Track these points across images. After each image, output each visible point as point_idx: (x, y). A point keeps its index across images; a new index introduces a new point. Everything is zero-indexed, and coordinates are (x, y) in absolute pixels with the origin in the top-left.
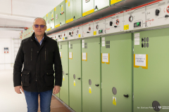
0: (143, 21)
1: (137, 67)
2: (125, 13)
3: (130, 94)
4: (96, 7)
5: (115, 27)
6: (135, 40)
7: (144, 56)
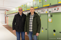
5: (43, 12)
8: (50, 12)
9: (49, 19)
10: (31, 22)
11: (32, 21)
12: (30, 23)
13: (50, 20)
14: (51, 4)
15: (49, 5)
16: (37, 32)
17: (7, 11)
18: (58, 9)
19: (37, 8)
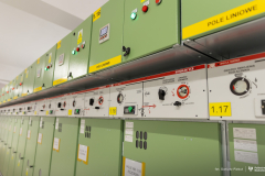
0: (139, 106)
2: (112, 87)
4: (70, 75)
5: (97, 108)
8: (133, 111)
18: (184, 91)
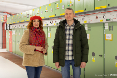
0: (111, 18)
1: (107, 40)
3: (103, 54)
6: (106, 27)
7: (110, 35)
8: (109, 20)
9: (107, 35)
10: (69, 40)
11: (71, 37)
12: (67, 43)
13: (109, 37)
14: (109, 5)
15: (105, 7)
16: (82, 61)
17: (10, 14)
19: (83, 11)
